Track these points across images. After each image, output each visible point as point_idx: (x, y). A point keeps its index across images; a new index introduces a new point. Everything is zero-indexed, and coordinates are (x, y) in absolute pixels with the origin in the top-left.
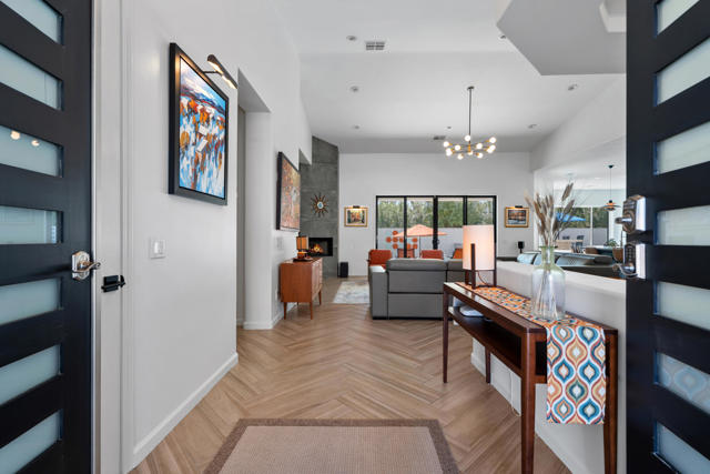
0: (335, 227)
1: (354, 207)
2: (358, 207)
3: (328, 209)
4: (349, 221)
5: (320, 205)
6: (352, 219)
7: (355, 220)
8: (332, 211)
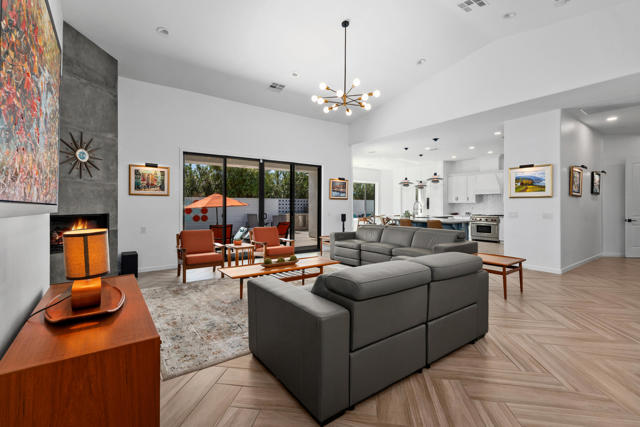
0: (112, 196)
1: (147, 165)
2: (155, 166)
3: (98, 163)
4: (138, 187)
5: (83, 155)
6: (141, 184)
7: (149, 186)
8: (107, 168)
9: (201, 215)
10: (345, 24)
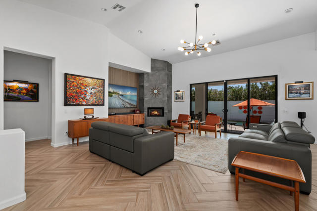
0: (165, 102)
2: (179, 91)
3: (160, 93)
5: (156, 91)
6: (177, 98)
8: (163, 94)
9: (258, 110)
10: (197, 6)
